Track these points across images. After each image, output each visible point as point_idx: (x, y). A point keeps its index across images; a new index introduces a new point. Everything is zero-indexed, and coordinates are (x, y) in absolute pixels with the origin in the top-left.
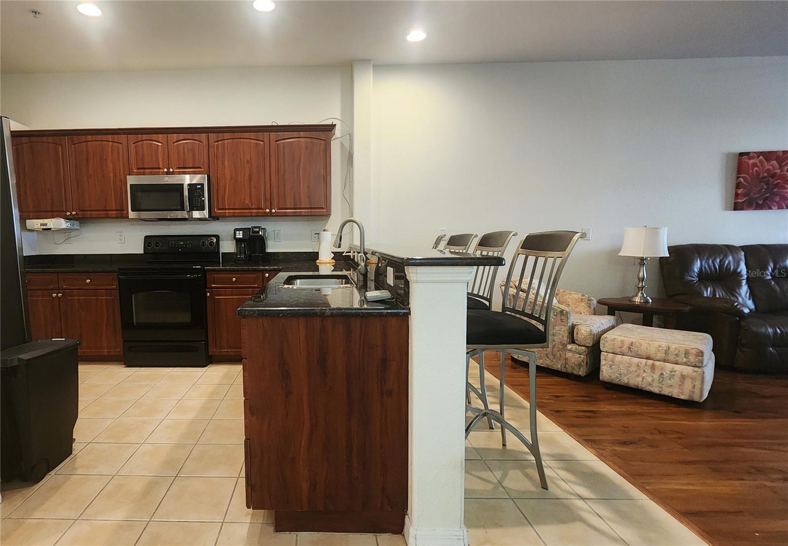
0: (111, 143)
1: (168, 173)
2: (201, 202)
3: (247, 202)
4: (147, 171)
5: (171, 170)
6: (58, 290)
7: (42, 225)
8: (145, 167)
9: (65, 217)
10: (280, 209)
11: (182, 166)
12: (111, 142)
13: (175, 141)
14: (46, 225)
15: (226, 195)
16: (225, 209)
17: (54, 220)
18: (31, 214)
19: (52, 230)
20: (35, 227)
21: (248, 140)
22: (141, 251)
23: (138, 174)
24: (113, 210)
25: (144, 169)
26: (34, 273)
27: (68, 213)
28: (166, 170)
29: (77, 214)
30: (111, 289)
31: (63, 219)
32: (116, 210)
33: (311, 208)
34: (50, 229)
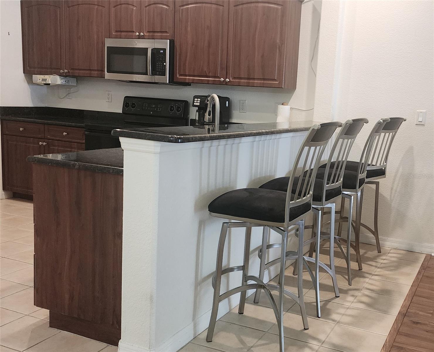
0: (96, 7)
1: (139, 37)
2: (162, 67)
3: (205, 69)
4: (123, 34)
5: (142, 34)
6: (43, 139)
7: (43, 80)
8: (122, 30)
9: (60, 75)
10: (234, 78)
11: (151, 31)
12: (97, 5)
13: (147, 5)
14: (45, 80)
15: (187, 62)
16: (186, 75)
17: (52, 76)
18: (36, 70)
19: (51, 85)
20: (38, 82)
21: (209, 5)
22: (120, 111)
23: (116, 37)
24: (95, 70)
25: (121, 31)
26: (28, 122)
27: (62, 71)
28: (137, 34)
29: (69, 72)
30: (81, 143)
31: (58, 76)
32: (98, 70)
33: (264, 79)
34: (49, 84)
